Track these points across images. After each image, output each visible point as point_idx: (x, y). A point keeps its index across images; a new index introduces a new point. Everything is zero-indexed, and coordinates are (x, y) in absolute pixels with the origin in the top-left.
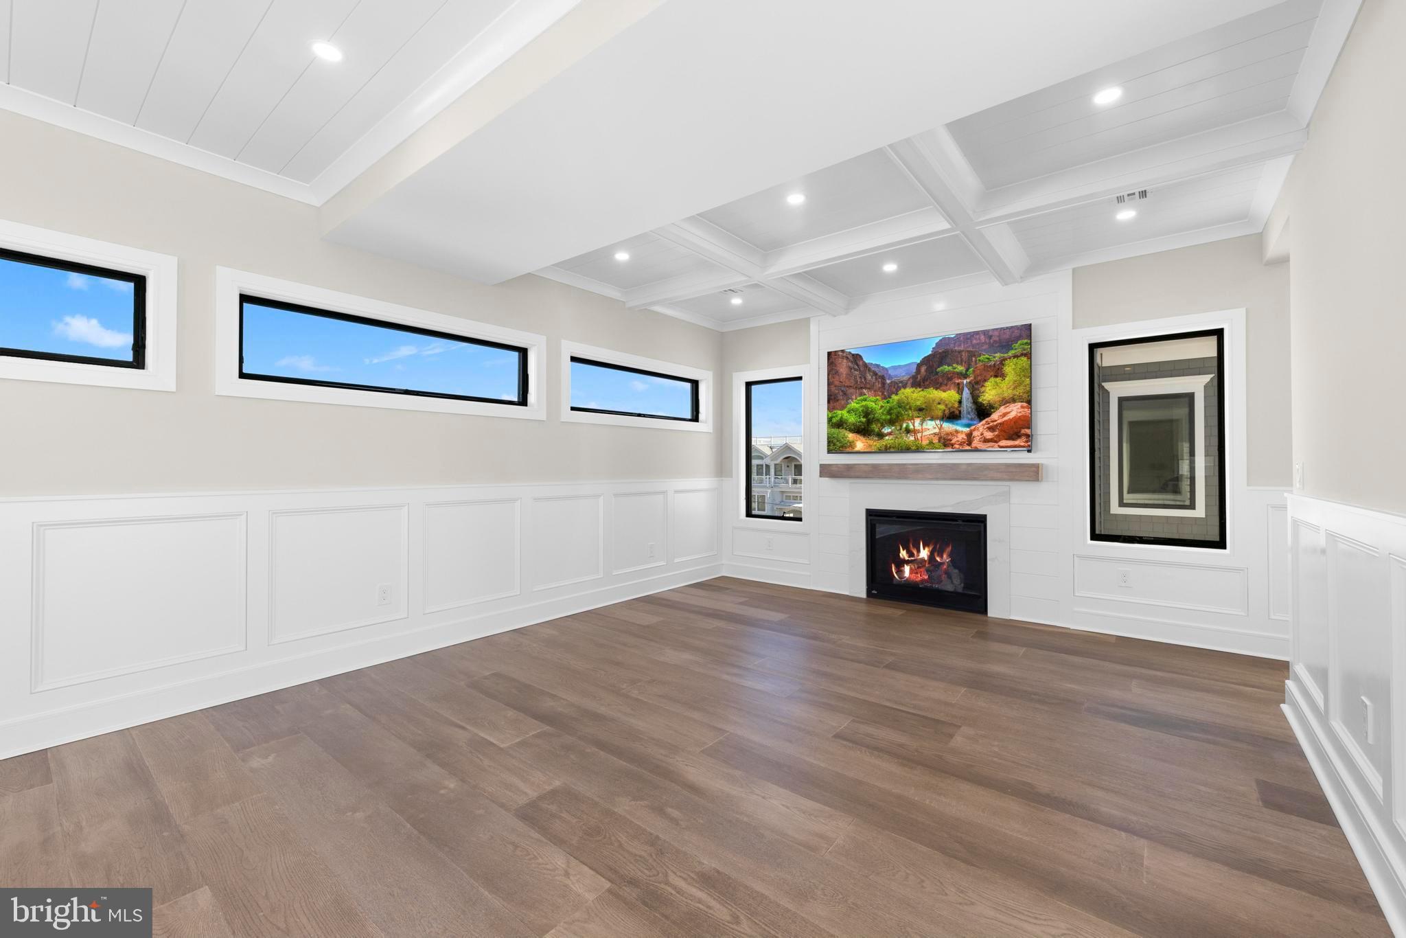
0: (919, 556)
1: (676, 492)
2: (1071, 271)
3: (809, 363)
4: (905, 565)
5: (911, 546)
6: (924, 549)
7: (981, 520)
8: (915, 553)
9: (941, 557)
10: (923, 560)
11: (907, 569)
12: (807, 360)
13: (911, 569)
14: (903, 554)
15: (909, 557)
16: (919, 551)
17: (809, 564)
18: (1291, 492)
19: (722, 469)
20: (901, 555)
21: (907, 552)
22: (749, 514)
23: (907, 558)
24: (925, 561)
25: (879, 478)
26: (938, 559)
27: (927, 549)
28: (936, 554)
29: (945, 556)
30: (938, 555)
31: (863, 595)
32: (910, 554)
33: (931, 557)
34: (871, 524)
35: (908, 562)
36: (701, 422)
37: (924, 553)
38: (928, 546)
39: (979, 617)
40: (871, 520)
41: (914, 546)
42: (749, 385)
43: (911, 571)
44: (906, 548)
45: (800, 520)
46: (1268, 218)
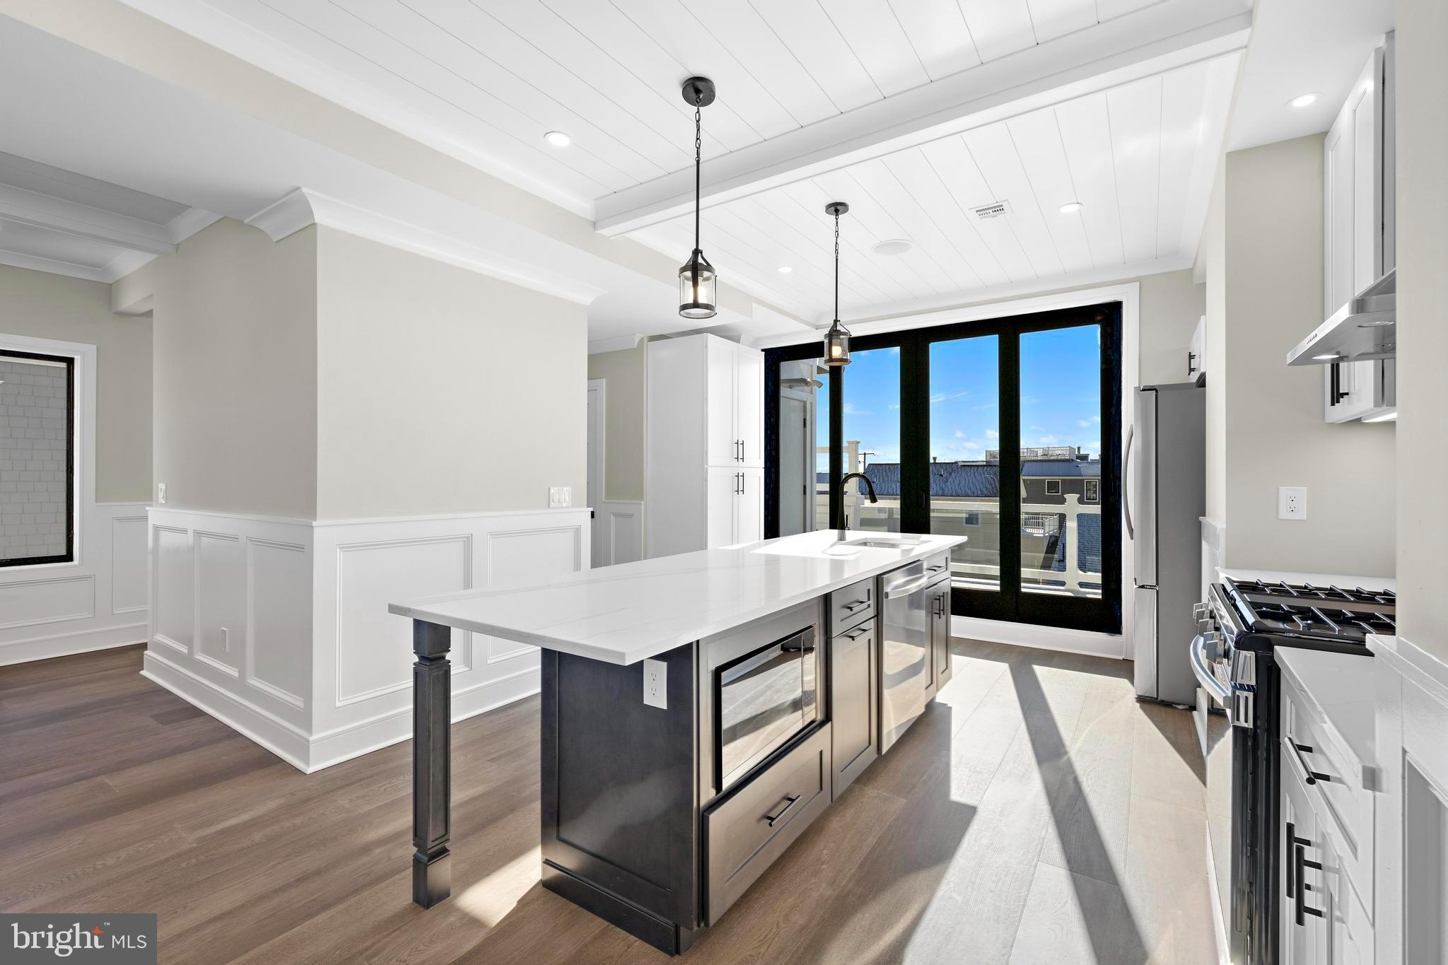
18: (150, 506)
46: (122, 279)
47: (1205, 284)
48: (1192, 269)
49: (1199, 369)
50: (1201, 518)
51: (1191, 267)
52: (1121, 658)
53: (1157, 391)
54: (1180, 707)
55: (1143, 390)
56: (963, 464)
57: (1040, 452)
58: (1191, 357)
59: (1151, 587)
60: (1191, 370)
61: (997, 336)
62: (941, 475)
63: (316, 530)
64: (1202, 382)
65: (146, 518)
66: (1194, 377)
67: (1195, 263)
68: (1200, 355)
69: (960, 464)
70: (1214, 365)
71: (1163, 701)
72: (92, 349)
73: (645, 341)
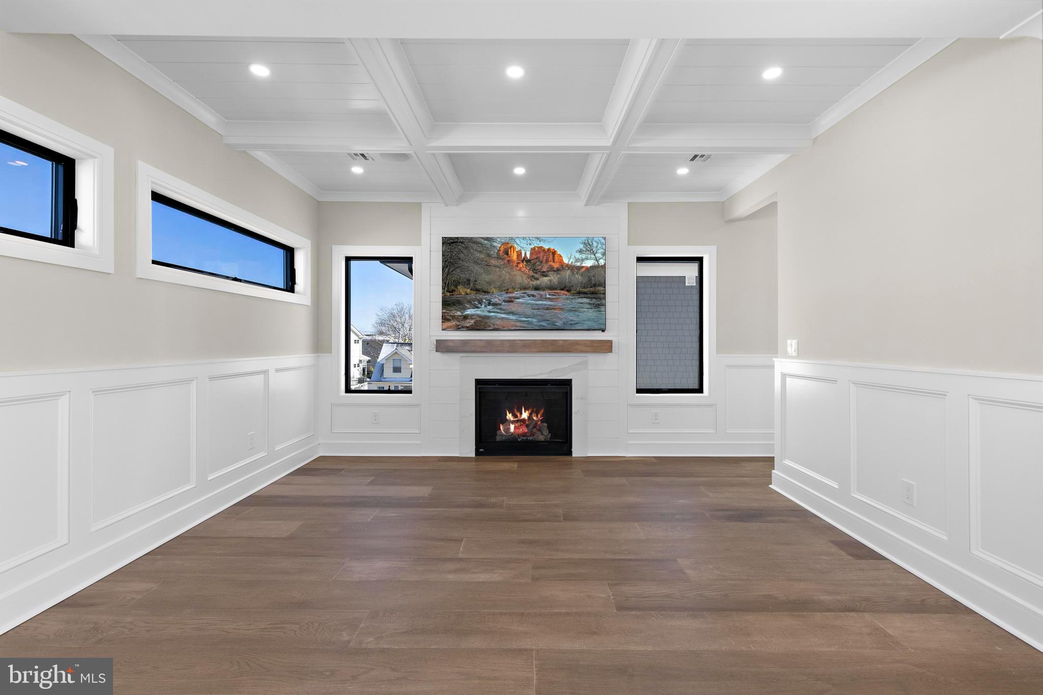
1: (278, 370)
2: (627, 204)
3: (421, 245)
6: (525, 412)
7: (568, 383)
8: (519, 415)
10: (524, 420)
12: (417, 242)
14: (509, 416)
16: (521, 414)
17: (420, 433)
18: (777, 357)
19: (319, 345)
20: (507, 417)
21: (512, 415)
22: (348, 390)
23: (512, 419)
24: (526, 420)
25: (492, 352)
27: (527, 412)
29: (539, 416)
31: (473, 455)
33: (530, 417)
34: (480, 392)
36: (297, 293)
37: (525, 415)
38: (528, 410)
39: (565, 458)
40: (480, 388)
42: (348, 259)
43: (515, 428)
44: (511, 411)
45: (410, 392)
65: (773, 367)
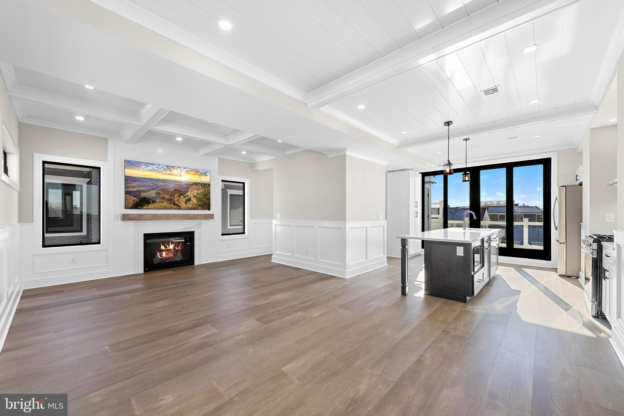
0: (169, 248)
4: (163, 252)
5: (166, 244)
9: (178, 247)
11: (164, 253)
13: (166, 253)
15: (165, 248)
26: (177, 248)
28: (176, 247)
30: (177, 247)
32: (166, 247)
35: (164, 251)
41: (167, 244)
46: (258, 162)
47: (582, 152)
48: (577, 148)
49: (580, 180)
50: (581, 223)
51: (576, 147)
52: (551, 268)
53: (566, 187)
54: (574, 278)
55: (561, 187)
56: (461, 208)
57: (495, 203)
58: (577, 176)
59: (564, 243)
60: (577, 180)
61: (505, 168)
62: (452, 213)
63: (347, 224)
64: (581, 184)
66: (578, 182)
67: (578, 146)
68: (580, 176)
69: (460, 208)
70: (586, 180)
71: (568, 276)
72: (249, 180)
73: (387, 172)
